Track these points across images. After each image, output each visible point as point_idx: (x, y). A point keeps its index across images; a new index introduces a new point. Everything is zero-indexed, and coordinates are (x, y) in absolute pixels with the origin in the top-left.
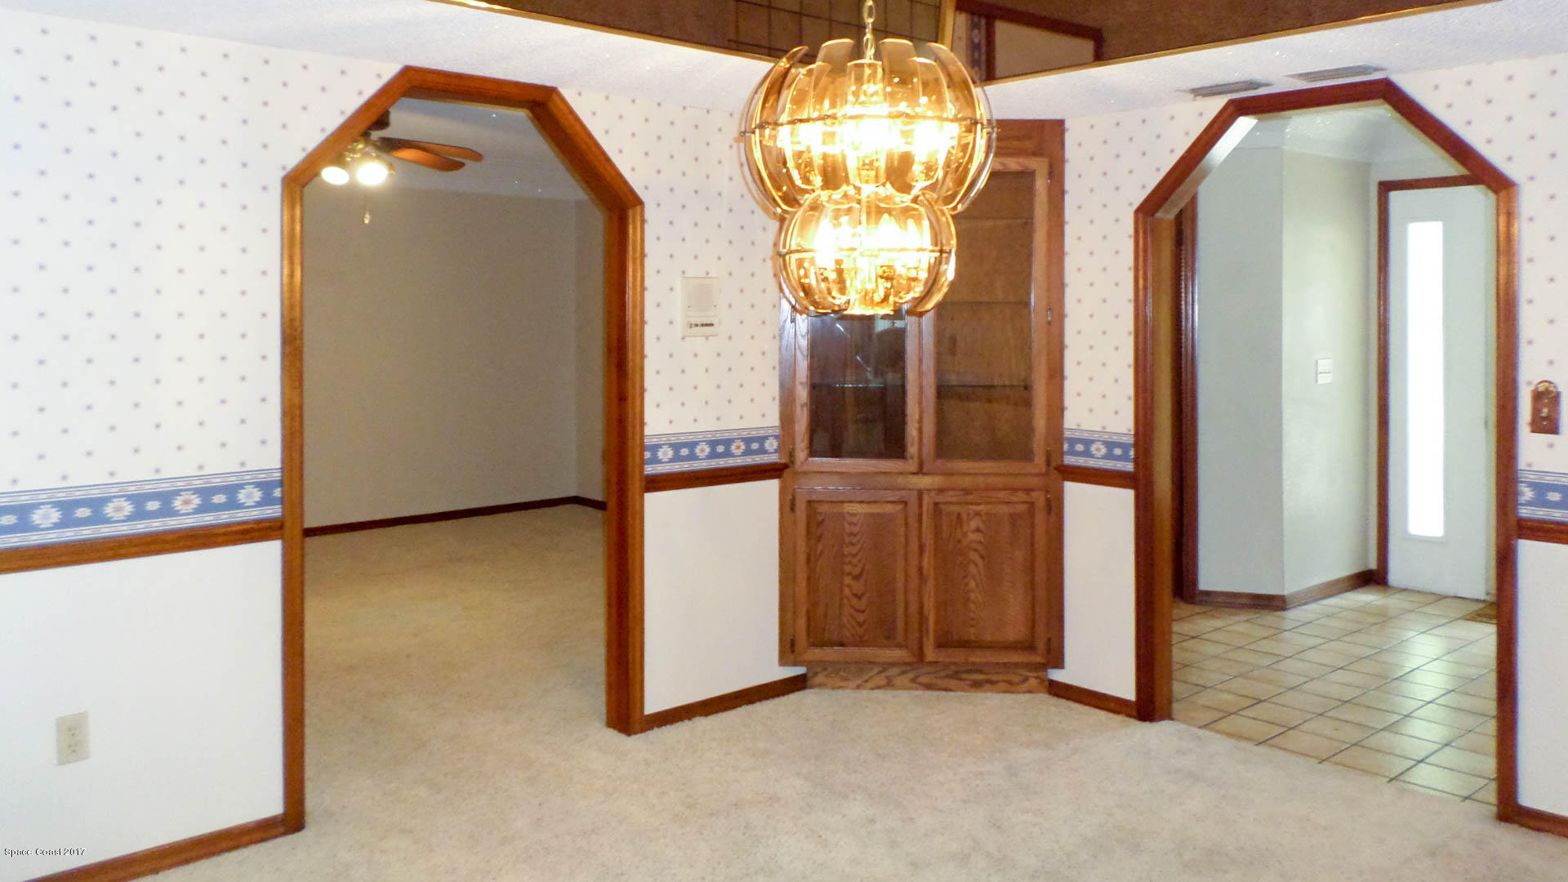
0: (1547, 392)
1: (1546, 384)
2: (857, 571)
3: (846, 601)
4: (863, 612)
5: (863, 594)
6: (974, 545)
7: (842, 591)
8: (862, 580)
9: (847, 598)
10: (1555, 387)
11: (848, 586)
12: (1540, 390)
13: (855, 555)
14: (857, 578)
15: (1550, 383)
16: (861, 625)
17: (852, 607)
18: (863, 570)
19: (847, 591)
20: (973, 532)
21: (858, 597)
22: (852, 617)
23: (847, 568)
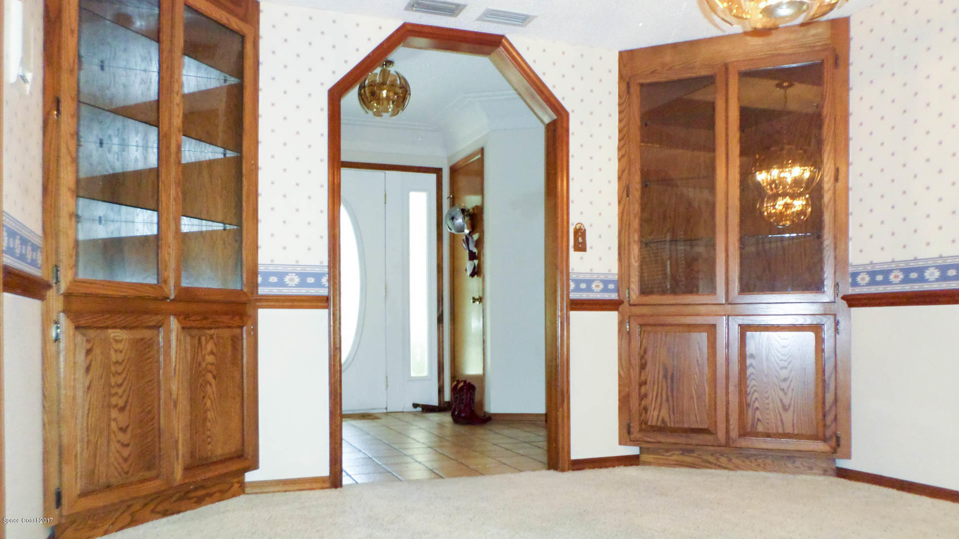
0: (580, 229)
1: (580, 225)
2: (121, 403)
3: (112, 436)
4: (127, 445)
5: (127, 427)
6: (209, 367)
7: (109, 425)
8: (126, 412)
9: (114, 433)
10: (584, 226)
11: (115, 420)
12: (577, 228)
13: (120, 385)
14: (122, 409)
15: (582, 224)
16: (125, 460)
17: (119, 442)
18: (126, 402)
19: (113, 425)
20: (208, 354)
21: (123, 430)
22: (118, 451)
23: (114, 400)
